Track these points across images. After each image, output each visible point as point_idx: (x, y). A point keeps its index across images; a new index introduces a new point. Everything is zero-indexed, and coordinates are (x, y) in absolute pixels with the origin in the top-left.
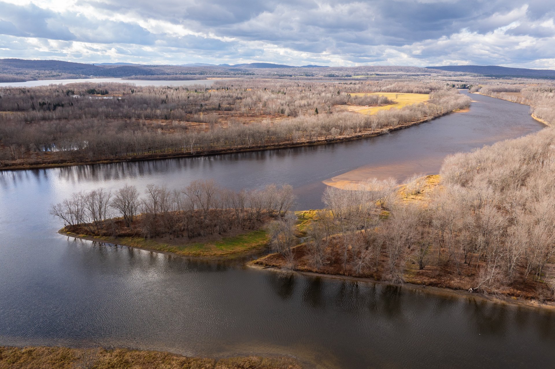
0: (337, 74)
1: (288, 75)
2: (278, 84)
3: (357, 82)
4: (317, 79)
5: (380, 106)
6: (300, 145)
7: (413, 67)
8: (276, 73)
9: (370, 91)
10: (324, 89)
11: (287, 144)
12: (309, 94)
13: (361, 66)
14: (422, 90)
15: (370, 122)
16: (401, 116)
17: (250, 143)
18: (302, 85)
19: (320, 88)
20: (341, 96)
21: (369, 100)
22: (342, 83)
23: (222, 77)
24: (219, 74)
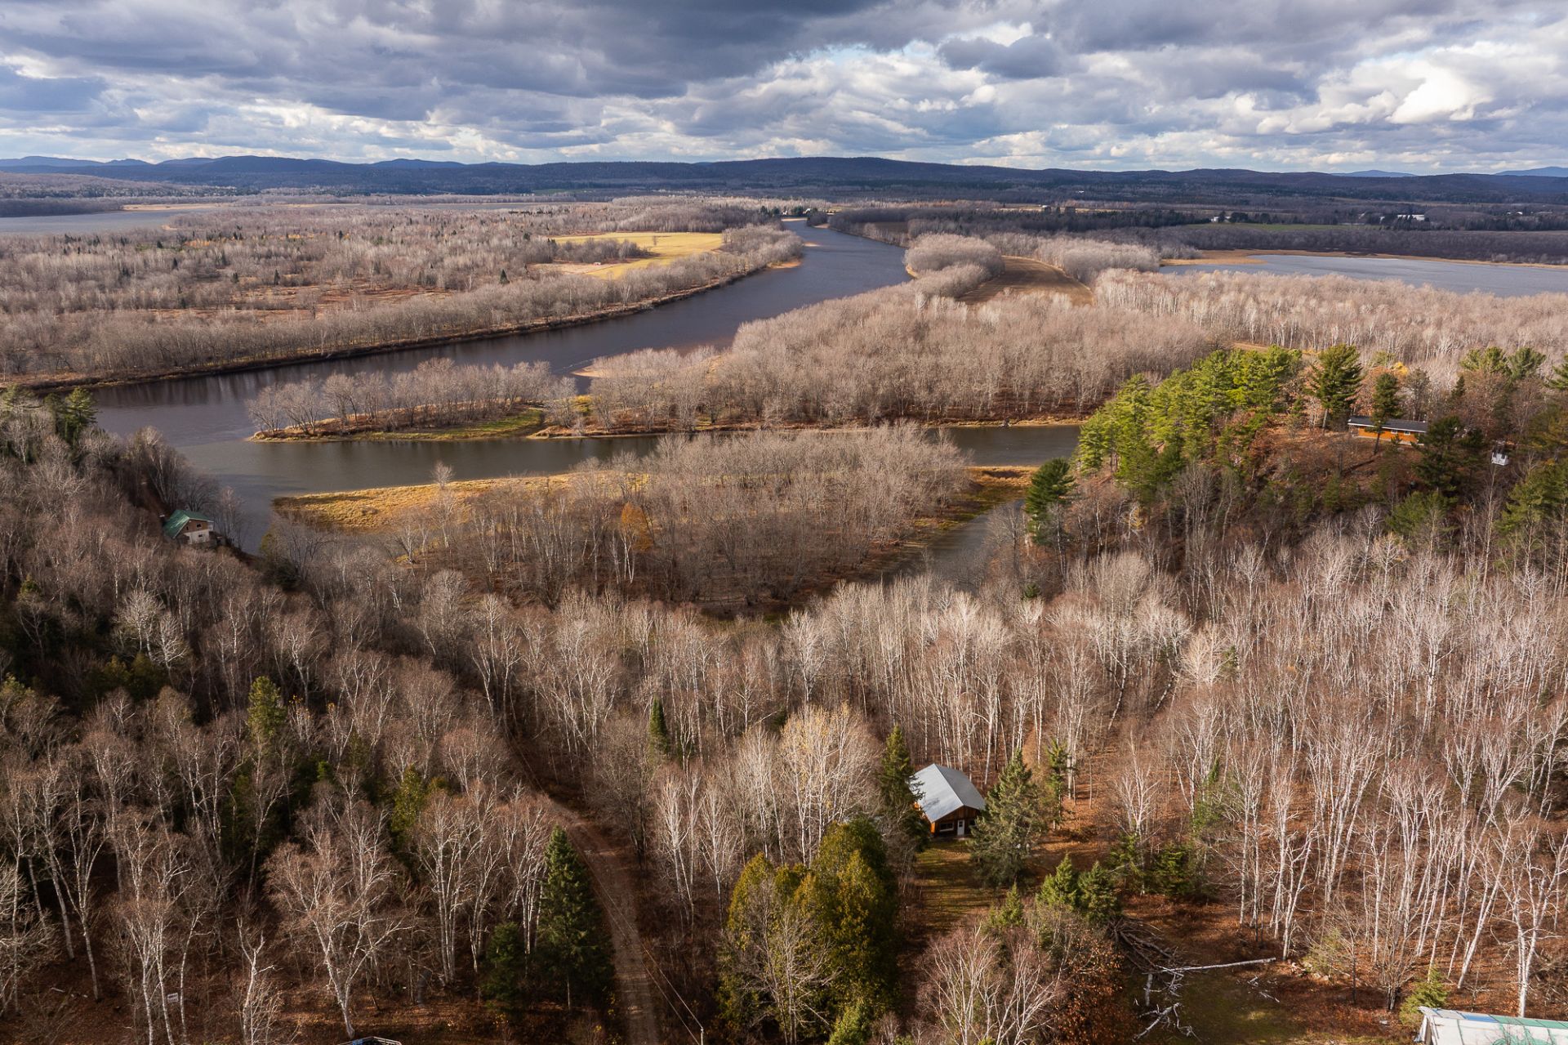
5: (625, 262)
6: (505, 334)
11: (482, 333)
14: (708, 224)
15: (617, 292)
16: (671, 277)
17: (419, 335)
20: (536, 244)
21: (599, 250)
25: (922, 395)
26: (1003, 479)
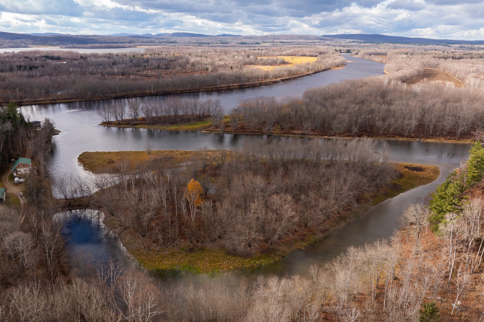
0: (248, 42)
1: (206, 43)
2: (199, 51)
3: (264, 48)
4: (231, 46)
5: (279, 65)
6: (222, 88)
7: (311, 36)
8: (195, 41)
9: (273, 55)
10: (237, 54)
11: (213, 88)
12: (225, 57)
13: (268, 35)
14: (313, 54)
15: (268, 75)
17: (189, 88)
18: (219, 51)
19: (233, 53)
20: (250, 59)
21: (270, 61)
22: (252, 49)
23: (149, 45)
24: (146, 43)
25: (379, 124)
26: (415, 172)
